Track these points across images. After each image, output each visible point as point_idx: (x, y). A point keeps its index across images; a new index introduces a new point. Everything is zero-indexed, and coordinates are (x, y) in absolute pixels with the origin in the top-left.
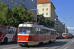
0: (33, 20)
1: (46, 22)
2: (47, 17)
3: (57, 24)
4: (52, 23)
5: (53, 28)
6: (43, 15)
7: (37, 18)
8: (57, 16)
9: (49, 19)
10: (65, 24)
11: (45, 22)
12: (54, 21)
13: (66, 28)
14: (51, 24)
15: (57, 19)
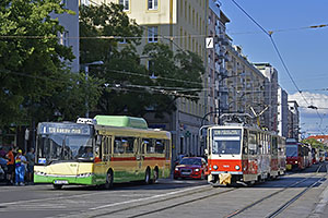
0: (53, 42)
1: (145, 62)
2: (150, 26)
3: (224, 76)
4: (187, 67)
5: (196, 100)
6: (121, 7)
7: (83, 27)
8: (224, 20)
9: (163, 39)
10: (274, 75)
11: (138, 60)
12: (201, 54)
13: (285, 101)
14: (180, 72)
15: (222, 41)
